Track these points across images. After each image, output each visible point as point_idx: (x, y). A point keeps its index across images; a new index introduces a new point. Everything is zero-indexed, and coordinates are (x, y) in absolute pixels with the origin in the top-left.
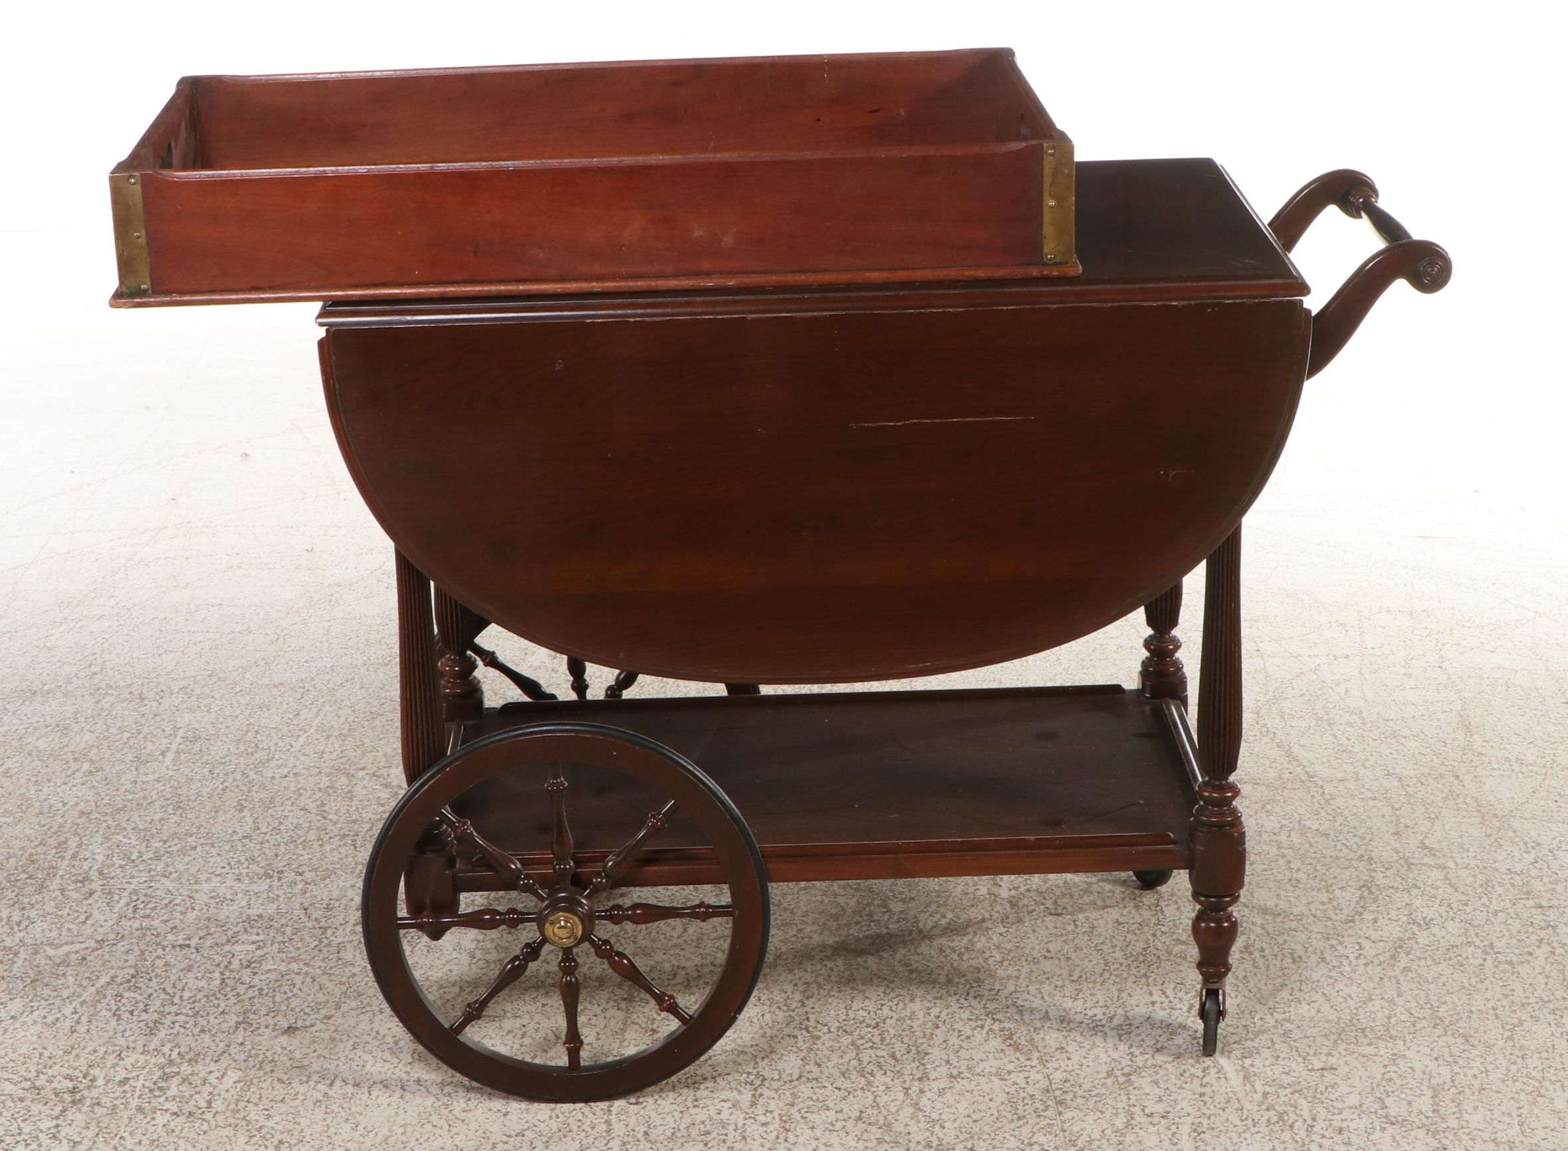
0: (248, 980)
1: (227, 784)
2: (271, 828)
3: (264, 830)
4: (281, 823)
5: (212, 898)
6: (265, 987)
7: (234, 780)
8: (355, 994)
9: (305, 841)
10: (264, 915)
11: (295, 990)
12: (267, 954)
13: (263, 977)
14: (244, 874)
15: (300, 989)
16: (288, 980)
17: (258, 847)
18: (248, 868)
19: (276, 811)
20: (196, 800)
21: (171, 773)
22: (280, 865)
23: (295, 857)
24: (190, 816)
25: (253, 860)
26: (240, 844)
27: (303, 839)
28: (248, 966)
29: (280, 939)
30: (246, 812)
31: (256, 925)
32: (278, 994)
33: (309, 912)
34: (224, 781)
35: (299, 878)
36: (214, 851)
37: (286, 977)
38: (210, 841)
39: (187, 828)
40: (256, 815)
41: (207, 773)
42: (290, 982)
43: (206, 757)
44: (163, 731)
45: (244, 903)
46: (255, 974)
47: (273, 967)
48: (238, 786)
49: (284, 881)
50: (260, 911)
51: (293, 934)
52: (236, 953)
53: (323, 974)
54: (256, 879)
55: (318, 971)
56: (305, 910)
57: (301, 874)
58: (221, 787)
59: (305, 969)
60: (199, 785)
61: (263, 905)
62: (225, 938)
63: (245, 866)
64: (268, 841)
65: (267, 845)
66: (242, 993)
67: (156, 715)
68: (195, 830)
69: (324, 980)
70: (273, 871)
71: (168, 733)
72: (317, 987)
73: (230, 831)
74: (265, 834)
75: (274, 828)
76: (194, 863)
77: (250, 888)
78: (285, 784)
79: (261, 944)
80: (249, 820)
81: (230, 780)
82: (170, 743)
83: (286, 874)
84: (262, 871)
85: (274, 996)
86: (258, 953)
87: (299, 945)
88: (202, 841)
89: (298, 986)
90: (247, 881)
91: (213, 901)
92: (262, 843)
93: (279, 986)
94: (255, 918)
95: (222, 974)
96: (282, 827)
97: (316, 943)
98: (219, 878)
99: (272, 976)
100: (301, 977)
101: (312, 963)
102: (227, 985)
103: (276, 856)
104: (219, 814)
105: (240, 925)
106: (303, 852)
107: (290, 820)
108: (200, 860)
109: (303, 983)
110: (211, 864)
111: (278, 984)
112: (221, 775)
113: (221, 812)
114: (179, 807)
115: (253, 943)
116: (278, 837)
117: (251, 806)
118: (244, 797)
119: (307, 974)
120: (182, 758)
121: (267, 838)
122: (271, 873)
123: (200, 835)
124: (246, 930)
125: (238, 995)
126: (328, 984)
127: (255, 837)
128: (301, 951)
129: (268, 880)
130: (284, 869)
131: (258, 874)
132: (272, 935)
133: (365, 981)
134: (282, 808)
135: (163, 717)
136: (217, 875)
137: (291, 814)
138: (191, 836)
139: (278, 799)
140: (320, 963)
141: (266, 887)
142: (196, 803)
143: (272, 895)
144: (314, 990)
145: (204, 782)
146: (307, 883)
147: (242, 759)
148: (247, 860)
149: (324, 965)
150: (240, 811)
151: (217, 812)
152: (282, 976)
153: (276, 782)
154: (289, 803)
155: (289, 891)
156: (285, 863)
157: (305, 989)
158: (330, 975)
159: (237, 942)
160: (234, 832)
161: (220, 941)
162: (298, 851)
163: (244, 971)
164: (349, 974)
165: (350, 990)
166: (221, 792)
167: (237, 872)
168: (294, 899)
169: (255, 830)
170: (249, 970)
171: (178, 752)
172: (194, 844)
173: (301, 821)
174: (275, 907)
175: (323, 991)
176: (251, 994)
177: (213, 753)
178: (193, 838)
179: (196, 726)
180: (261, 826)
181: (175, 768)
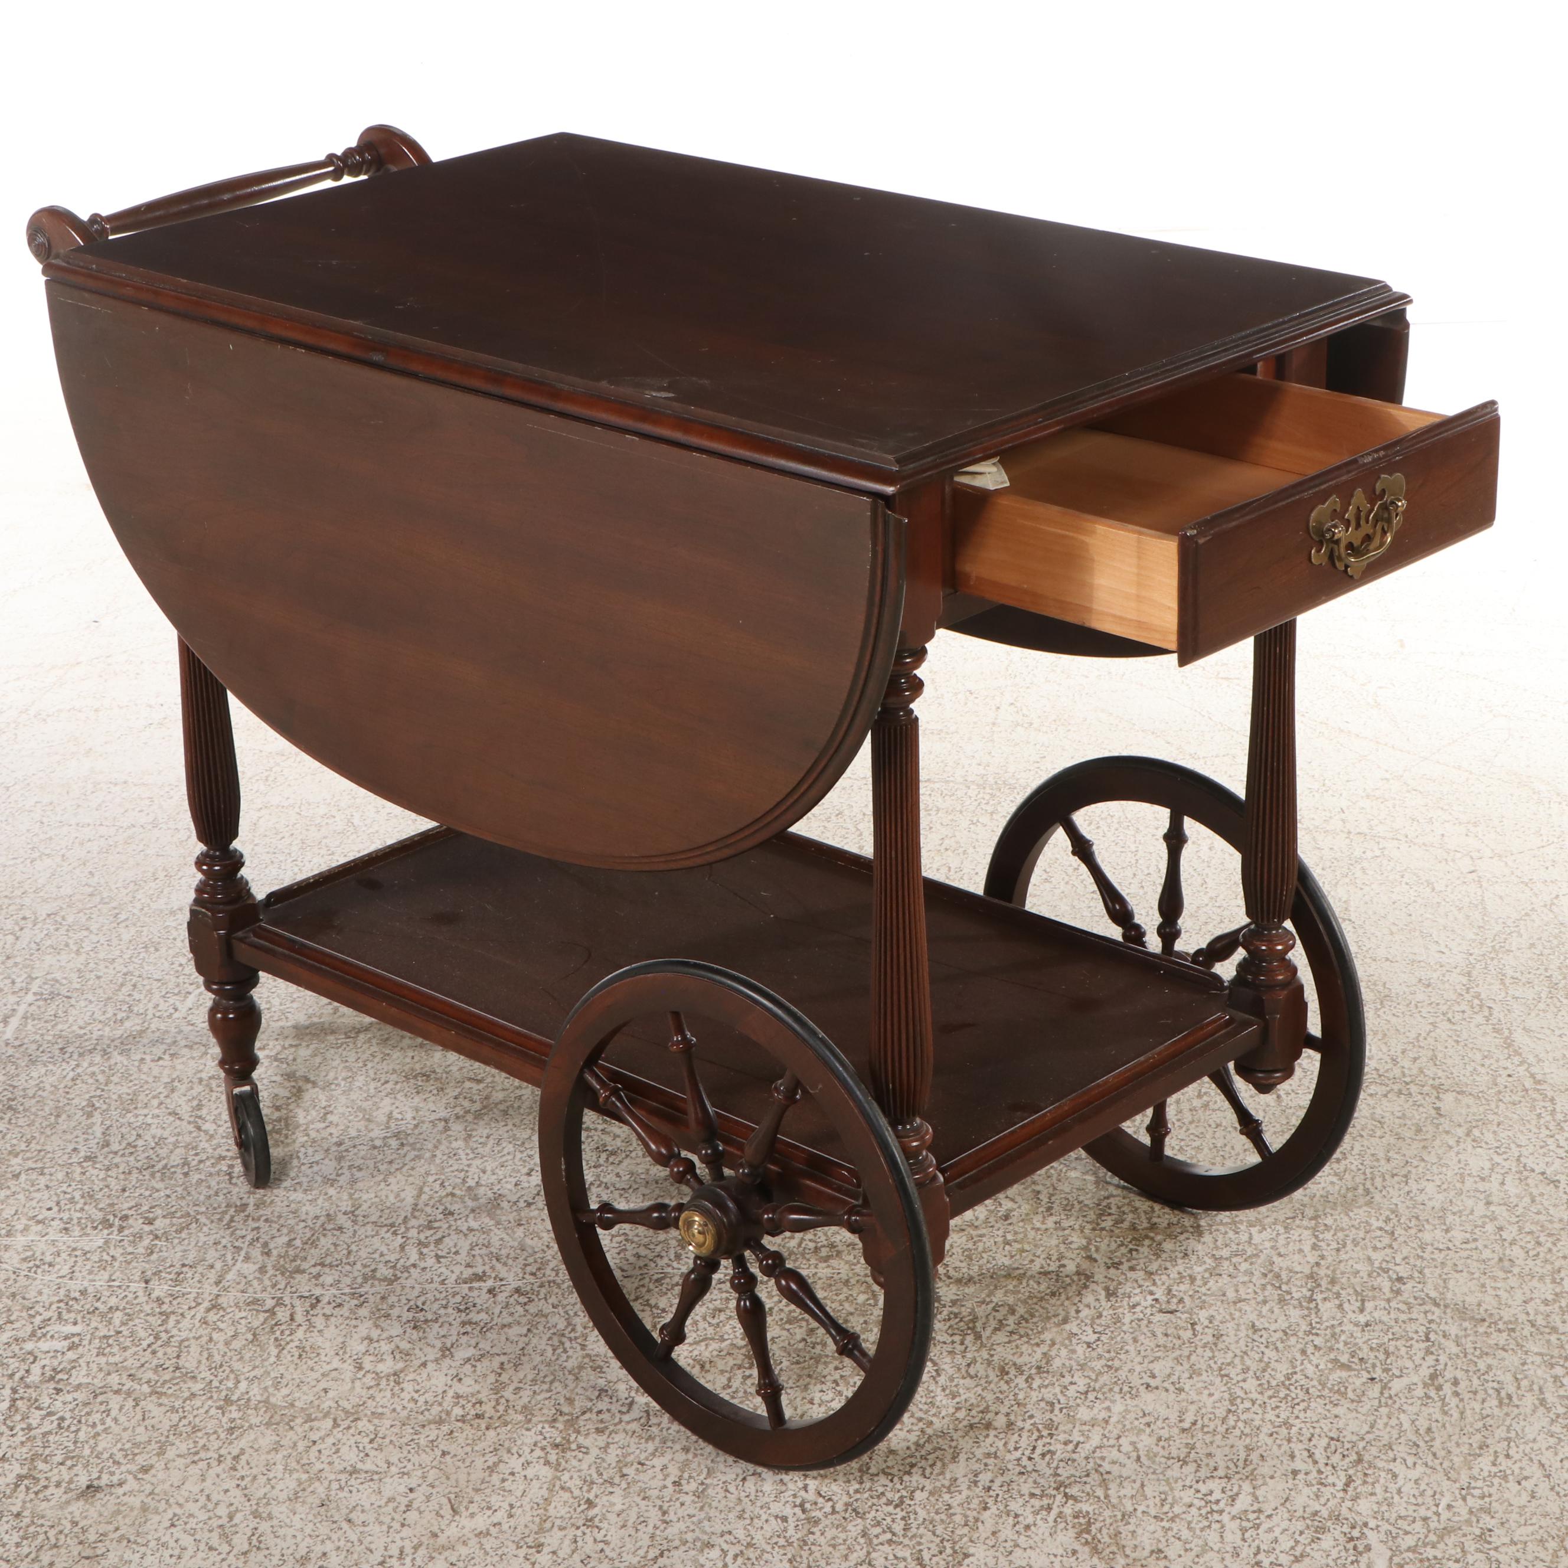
0: (48, 1401)
1: (79, 1070)
2: (124, 1145)
3: (115, 1147)
4: (139, 1136)
5: (24, 1260)
6: (68, 1415)
7: (91, 1064)
8: (189, 1429)
9: (165, 1167)
10: (90, 1290)
11: (109, 1421)
12: (81, 1356)
13: (69, 1398)
14: (75, 1221)
15: (116, 1420)
16: (101, 1404)
17: (102, 1175)
18: (82, 1209)
19: (137, 1116)
20: (34, 1097)
21: (10, 1051)
22: (126, 1205)
23: (147, 1193)
24: (21, 1122)
25: (91, 1197)
26: (79, 1170)
27: (164, 1162)
28: (52, 1378)
29: (104, 1332)
30: (97, 1118)
31: (76, 1307)
32: (84, 1428)
33: (150, 1286)
34: (78, 1066)
35: (147, 1228)
36: (43, 1181)
37: (100, 1399)
38: (40, 1165)
39: (15, 1142)
40: (108, 1123)
41: (57, 1052)
42: (103, 1408)
43: (60, 1027)
44: (13, 983)
45: (65, 1270)
46: (58, 1391)
47: (85, 1380)
48: (94, 1073)
49: (126, 1232)
50: (86, 1283)
51: (123, 1324)
52: (40, 1355)
53: (151, 1394)
54: (89, 1230)
55: (146, 1389)
56: (147, 1282)
57: (150, 1222)
58: (71, 1074)
59: (129, 1384)
60: (43, 1071)
61: (90, 1272)
62: (29, 1329)
63: (78, 1207)
64: (117, 1166)
65: (113, 1173)
66: (34, 1424)
67: (8, 958)
68: (23, 1146)
69: (149, 1404)
70: (115, 1216)
71: (18, 986)
72: (139, 1417)
73: (71, 1147)
74: (116, 1153)
75: (129, 1144)
76: (11, 1201)
77: (79, 1245)
78: (156, 1071)
79: (76, 1339)
80: (98, 1130)
81: (85, 1064)
82: (18, 1003)
83: (131, 1221)
84: (99, 1215)
85: (78, 1430)
86: (71, 1355)
87: (128, 1343)
88: (31, 1164)
89: (113, 1413)
90: (77, 1231)
91: (25, 1266)
92: (108, 1169)
93: (88, 1414)
94: (77, 1295)
95: (14, 1391)
96: (140, 1143)
97: (151, 1339)
98: (40, 1227)
99: (81, 1396)
100: (119, 1398)
101: (139, 1375)
102: (17, 1410)
103: (124, 1190)
104: (60, 1120)
105: (54, 1307)
106: (160, 1185)
107: (153, 1130)
108: (21, 1196)
109: (121, 1409)
110: (34, 1203)
111: (87, 1409)
112: (75, 1056)
113: (64, 1117)
114: (10, 1108)
115: (66, 1338)
116: (132, 1158)
117: (105, 1107)
118: (99, 1093)
119: (129, 1393)
120: (29, 1027)
121: (117, 1160)
122: (111, 1218)
123: (28, 1155)
124: (60, 1317)
125: (30, 1428)
126: (156, 1412)
127: (101, 1158)
128: (128, 1353)
129: (106, 1232)
130: (130, 1212)
131: (93, 1222)
132: (94, 1324)
133: (206, 1407)
134: (145, 1111)
135: (18, 960)
136: (39, 1222)
137: (156, 1121)
138: (16, 1156)
139: (142, 1097)
140: (150, 1375)
141: (100, 1242)
142: (33, 1101)
143: (106, 1257)
144: (134, 1422)
145: (51, 1067)
146: (156, 1237)
147: (107, 1029)
148: (83, 1197)
149: (155, 1377)
150: (90, 1115)
151: (58, 1116)
152: (96, 1397)
153: (145, 1069)
154: (155, 1102)
155: (130, 1249)
156: (133, 1203)
157: (122, 1419)
158: (161, 1394)
159: (44, 1335)
160: (75, 1150)
161: (21, 1334)
162: (153, 1183)
163: (44, 1386)
164: (187, 1394)
165: (185, 1422)
166: (70, 1084)
167: (66, 1216)
168: (134, 1264)
169: (103, 1147)
170: (52, 1385)
171: (25, 1018)
172: (18, 1169)
173: (166, 1134)
174: (106, 1277)
175: (147, 1422)
176: (47, 1427)
177: (71, 1019)
178: (18, 1160)
179: (58, 975)
180: (112, 1139)
181: (17, 1043)
